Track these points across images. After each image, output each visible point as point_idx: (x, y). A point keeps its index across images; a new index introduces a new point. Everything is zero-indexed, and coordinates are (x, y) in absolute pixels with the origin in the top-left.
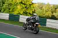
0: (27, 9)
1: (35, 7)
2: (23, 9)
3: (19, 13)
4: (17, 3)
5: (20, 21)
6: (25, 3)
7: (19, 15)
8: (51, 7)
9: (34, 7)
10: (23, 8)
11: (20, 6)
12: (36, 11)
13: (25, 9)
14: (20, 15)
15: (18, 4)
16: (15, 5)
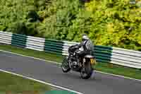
0: (130, 31)
2: (120, 33)
3: (110, 43)
4: (105, 17)
5: (112, 62)
6: (126, 17)
7: (109, 46)
10: (120, 29)
11: (113, 25)
13: (125, 31)
14: (113, 48)
15: (108, 19)
16: (101, 22)
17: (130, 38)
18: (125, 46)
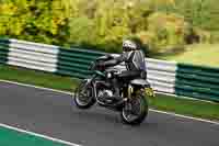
0: (39, 14)
1: (67, 7)
2: (23, 16)
3: (7, 34)
7: (6, 38)
8: (129, 8)
9: (63, 10)
10: (24, 12)
11: (11, 5)
12: (70, 25)
13: (29, 14)
17: (39, 26)
18: (31, 37)
